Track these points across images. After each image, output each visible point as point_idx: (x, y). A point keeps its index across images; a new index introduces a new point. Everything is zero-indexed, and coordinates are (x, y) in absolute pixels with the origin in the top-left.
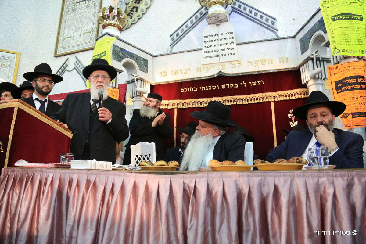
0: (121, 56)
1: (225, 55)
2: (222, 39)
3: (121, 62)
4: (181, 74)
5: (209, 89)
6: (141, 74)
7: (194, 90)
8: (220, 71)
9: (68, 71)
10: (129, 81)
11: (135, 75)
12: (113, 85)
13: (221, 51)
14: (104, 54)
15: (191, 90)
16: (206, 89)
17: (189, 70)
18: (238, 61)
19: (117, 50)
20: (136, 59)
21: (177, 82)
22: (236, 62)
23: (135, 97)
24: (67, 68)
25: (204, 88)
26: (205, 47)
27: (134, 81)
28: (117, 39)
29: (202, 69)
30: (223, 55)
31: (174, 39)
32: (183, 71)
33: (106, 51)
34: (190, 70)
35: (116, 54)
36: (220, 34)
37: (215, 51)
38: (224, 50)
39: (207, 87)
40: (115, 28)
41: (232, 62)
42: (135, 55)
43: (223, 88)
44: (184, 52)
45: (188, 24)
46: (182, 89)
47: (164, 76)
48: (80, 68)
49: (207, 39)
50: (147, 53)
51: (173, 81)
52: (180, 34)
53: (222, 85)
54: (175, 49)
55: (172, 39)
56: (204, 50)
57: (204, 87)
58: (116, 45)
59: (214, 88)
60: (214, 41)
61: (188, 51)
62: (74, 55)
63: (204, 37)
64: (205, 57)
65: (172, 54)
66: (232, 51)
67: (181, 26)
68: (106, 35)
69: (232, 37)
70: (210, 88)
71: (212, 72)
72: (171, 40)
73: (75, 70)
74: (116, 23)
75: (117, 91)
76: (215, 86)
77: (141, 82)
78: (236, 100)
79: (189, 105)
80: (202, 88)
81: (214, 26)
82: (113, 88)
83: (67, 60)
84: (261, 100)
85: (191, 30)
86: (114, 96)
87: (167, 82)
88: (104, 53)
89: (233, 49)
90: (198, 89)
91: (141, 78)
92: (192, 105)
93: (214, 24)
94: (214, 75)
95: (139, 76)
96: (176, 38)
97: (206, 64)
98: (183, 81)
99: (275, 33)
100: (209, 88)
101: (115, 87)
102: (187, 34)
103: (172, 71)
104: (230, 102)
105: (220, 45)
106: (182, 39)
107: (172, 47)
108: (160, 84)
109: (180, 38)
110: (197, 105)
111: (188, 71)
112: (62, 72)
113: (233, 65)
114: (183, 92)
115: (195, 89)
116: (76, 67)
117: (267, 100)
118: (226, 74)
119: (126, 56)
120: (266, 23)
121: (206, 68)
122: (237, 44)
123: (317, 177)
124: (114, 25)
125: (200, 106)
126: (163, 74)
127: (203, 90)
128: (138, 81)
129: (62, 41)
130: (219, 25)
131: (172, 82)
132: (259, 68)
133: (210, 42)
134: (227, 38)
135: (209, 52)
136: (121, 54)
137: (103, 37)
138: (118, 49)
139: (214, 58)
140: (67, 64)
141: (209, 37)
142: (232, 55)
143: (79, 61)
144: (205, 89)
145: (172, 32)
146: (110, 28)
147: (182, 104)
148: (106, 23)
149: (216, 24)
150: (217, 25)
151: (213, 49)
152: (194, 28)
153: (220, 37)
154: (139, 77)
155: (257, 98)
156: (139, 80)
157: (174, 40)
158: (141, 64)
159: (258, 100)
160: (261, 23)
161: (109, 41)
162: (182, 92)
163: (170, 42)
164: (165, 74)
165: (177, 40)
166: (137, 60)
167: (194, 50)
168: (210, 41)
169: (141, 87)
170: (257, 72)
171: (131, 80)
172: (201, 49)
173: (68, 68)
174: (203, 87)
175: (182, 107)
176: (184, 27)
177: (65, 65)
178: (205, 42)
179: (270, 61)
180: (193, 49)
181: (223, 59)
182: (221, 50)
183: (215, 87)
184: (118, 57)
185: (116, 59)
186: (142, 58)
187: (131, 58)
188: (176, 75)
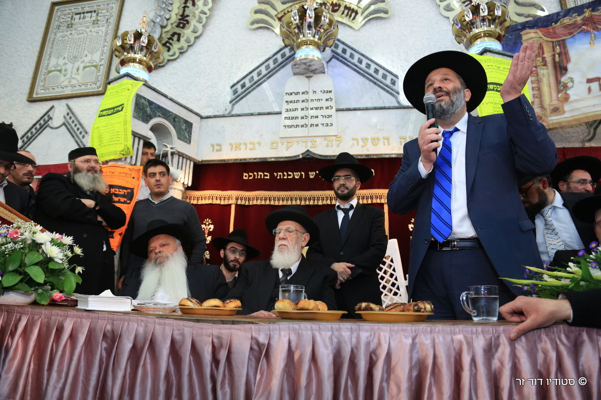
0: (148, 113)
1: (317, 125)
2: (314, 101)
3: (147, 123)
4: (246, 149)
5: (289, 177)
6: (180, 146)
7: (265, 177)
8: (308, 150)
9: (51, 128)
10: (160, 155)
11: (170, 146)
12: (131, 161)
13: (311, 118)
14: (120, 108)
15: (259, 177)
16: (285, 177)
17: (258, 145)
18: (336, 136)
19: (143, 103)
20: (172, 120)
21: (238, 162)
22: (334, 138)
24: (50, 122)
25: (280, 175)
26: (287, 110)
27: (167, 156)
28: (144, 84)
29: (280, 144)
30: (315, 125)
31: (237, 92)
32: (249, 146)
33: (123, 104)
34: (259, 144)
35: (141, 109)
36: (311, 93)
37: (302, 118)
38: (317, 117)
39: (285, 173)
40: (141, 66)
41: (327, 137)
42: (171, 114)
43: (311, 177)
44: (252, 115)
45: (261, 71)
46: (245, 174)
47: (217, 151)
48: (73, 125)
49: (290, 98)
51: (231, 160)
52: (248, 85)
53: (310, 173)
54: (238, 109)
55: (234, 91)
56: (284, 114)
57: (281, 174)
58: (142, 94)
59: (297, 175)
60: (301, 101)
61: (259, 114)
62: (64, 102)
63: (286, 93)
64: (285, 126)
65: (233, 116)
66: (328, 121)
67: (251, 73)
68: (126, 78)
69: (330, 99)
70: (290, 175)
71: (295, 151)
72: (232, 93)
73: (64, 127)
74: (145, 58)
76: (299, 173)
77: (179, 159)
78: (330, 197)
79: (255, 200)
80: (277, 175)
81: (303, 78)
82: (132, 165)
83: (51, 108)
84: (369, 199)
85: (265, 81)
87: (222, 160)
88: (121, 107)
89: (330, 116)
90: (272, 175)
91: (179, 152)
92: (259, 200)
93: (302, 74)
94: (299, 156)
95: (175, 149)
96: (240, 91)
97: (286, 138)
98: (247, 161)
99: (396, 98)
100: (288, 175)
101: (135, 165)
102: (258, 86)
103: (231, 145)
104: (320, 201)
105: (310, 109)
106: (249, 92)
107: (234, 105)
108: (210, 163)
109: (247, 92)
110: (268, 201)
111: (257, 146)
112: (41, 128)
113: (329, 142)
114: (247, 178)
115: (267, 176)
116: (67, 122)
117: (378, 201)
118: (318, 155)
119: (157, 115)
120: (383, 81)
121: (285, 144)
122: (338, 110)
123: (451, 333)
124: (140, 62)
125: (273, 204)
126: (216, 148)
127: (278, 178)
128: (174, 156)
129: (44, 75)
130: (311, 77)
132: (368, 151)
133: (294, 103)
134: (322, 100)
135: (292, 119)
136: (148, 109)
137: (120, 80)
138: (145, 102)
139: (300, 129)
140: (51, 116)
141: (293, 94)
142: (328, 126)
143: (73, 113)
144: (282, 177)
145: (235, 81)
146: (133, 66)
147: (243, 198)
148: (126, 57)
149: (305, 75)
150: (307, 77)
151: (299, 113)
152: (270, 78)
153: (311, 96)
154: (177, 151)
155: (364, 196)
156: (175, 154)
157: (237, 94)
158: (181, 129)
159: (365, 199)
160: (375, 81)
161: (130, 87)
162: (244, 178)
163: (229, 96)
165: (242, 94)
166: (174, 121)
167: (269, 114)
168: (294, 101)
170: (366, 155)
171: (163, 154)
172: (280, 113)
173: (52, 123)
174: (279, 174)
175: (243, 203)
176: (255, 74)
177: (46, 118)
178: (287, 102)
179: (386, 141)
180: (267, 111)
181: (314, 131)
182: (312, 116)
184: (143, 114)
185: (139, 117)
186: (182, 118)
187: (165, 118)
188: (237, 150)
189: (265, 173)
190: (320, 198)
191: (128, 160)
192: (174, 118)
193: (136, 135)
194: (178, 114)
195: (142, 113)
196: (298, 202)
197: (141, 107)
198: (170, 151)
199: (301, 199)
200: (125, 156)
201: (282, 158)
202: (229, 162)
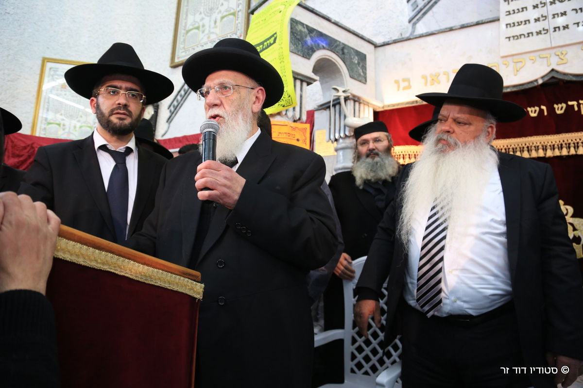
0: (309, 45)
1: (566, 27)
3: (309, 59)
4: (448, 81)
6: (354, 87)
8: (553, 70)
10: (330, 102)
11: (341, 89)
13: (554, 18)
14: (272, 41)
19: (301, 31)
20: (341, 53)
23: (341, 141)
26: (509, 13)
27: (339, 103)
28: (299, 5)
30: (562, 28)
31: (417, 6)
33: (275, 34)
35: (299, 40)
37: (537, 20)
38: (563, 14)
42: (338, 43)
43: (559, 112)
44: (451, 29)
47: (404, 88)
50: (362, 38)
53: (555, 106)
54: (421, 30)
55: (411, 5)
56: (505, 20)
58: (298, 19)
64: (509, 38)
71: (530, 73)
72: (411, 8)
75: (305, 129)
76: (537, 108)
77: (354, 105)
82: (295, 121)
86: (298, 140)
87: (413, 102)
88: (273, 38)
91: (354, 96)
94: (536, 81)
95: (349, 91)
96: (421, 3)
97: (513, 55)
101: (299, 119)
103: (424, 77)
106: (436, 3)
107: (415, 23)
108: (396, 107)
109: (432, 2)
118: (571, 75)
119: (321, 46)
121: (512, 65)
126: (402, 84)
128: (348, 102)
129: (183, 36)
135: (519, 25)
136: (308, 39)
138: (303, 30)
139: (535, 38)
151: (531, 14)
154: (352, 94)
156: (349, 99)
157: (418, 9)
158: (352, 63)
161: (282, 8)
164: (406, 84)
165: (424, 7)
166: (343, 53)
167: (478, 24)
169: (354, 116)
171: (333, 101)
172: (497, 20)
180: (474, 21)
181: (561, 38)
182: (554, 15)
183: (535, 111)
184: (303, 46)
185: (298, 51)
186: (353, 49)
187: (331, 51)
188: (433, 84)
191: (290, 114)
192: (343, 49)
193: (296, 76)
194: (346, 43)
195: (301, 45)
196: (541, 153)
197: (299, 37)
198: (342, 95)
199: (545, 149)
200: (285, 108)
201: (507, 87)
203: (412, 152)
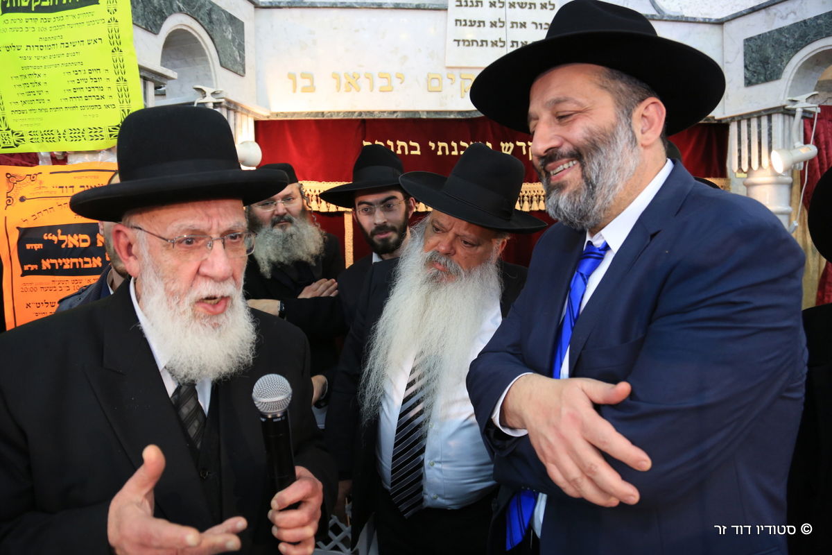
0: (156, 3)
3: (157, 34)
4: (371, 90)
6: (229, 85)
7: (413, 152)
11: (209, 90)
13: (512, 25)
16: (453, 153)
17: (399, 81)
20: (207, 20)
25: (443, 148)
26: (459, 4)
29: (447, 82)
32: (378, 82)
34: (401, 78)
37: (493, 25)
38: (523, 23)
39: (454, 144)
42: (202, 1)
44: (381, 6)
47: (305, 90)
51: (338, 113)
53: (502, 144)
56: (454, 13)
57: (445, 145)
61: (398, 6)
64: (458, 41)
80: (437, 147)
87: (317, 114)
90: (425, 148)
91: (229, 102)
95: (222, 94)
97: (461, 68)
98: (376, 117)
100: (460, 148)
103: (336, 76)
108: (289, 118)
111: (396, 82)
115: (415, 148)
119: (175, 7)
121: (458, 80)
126: (302, 83)
127: (440, 153)
131: (334, 118)
135: (471, 25)
139: (489, 49)
144: (447, 153)
151: (487, 13)
154: (225, 99)
156: (221, 107)
158: (223, 39)
164: (307, 82)
166: (210, 22)
167: (419, 8)
172: (443, 8)
174: (441, 144)
185: (137, 18)
186: (223, 10)
187: (192, 16)
188: (350, 91)
189: (412, 144)
190: (526, 198)
192: (210, 14)
198: (211, 100)
201: (451, 112)
202: (334, 117)
203: (313, 191)
